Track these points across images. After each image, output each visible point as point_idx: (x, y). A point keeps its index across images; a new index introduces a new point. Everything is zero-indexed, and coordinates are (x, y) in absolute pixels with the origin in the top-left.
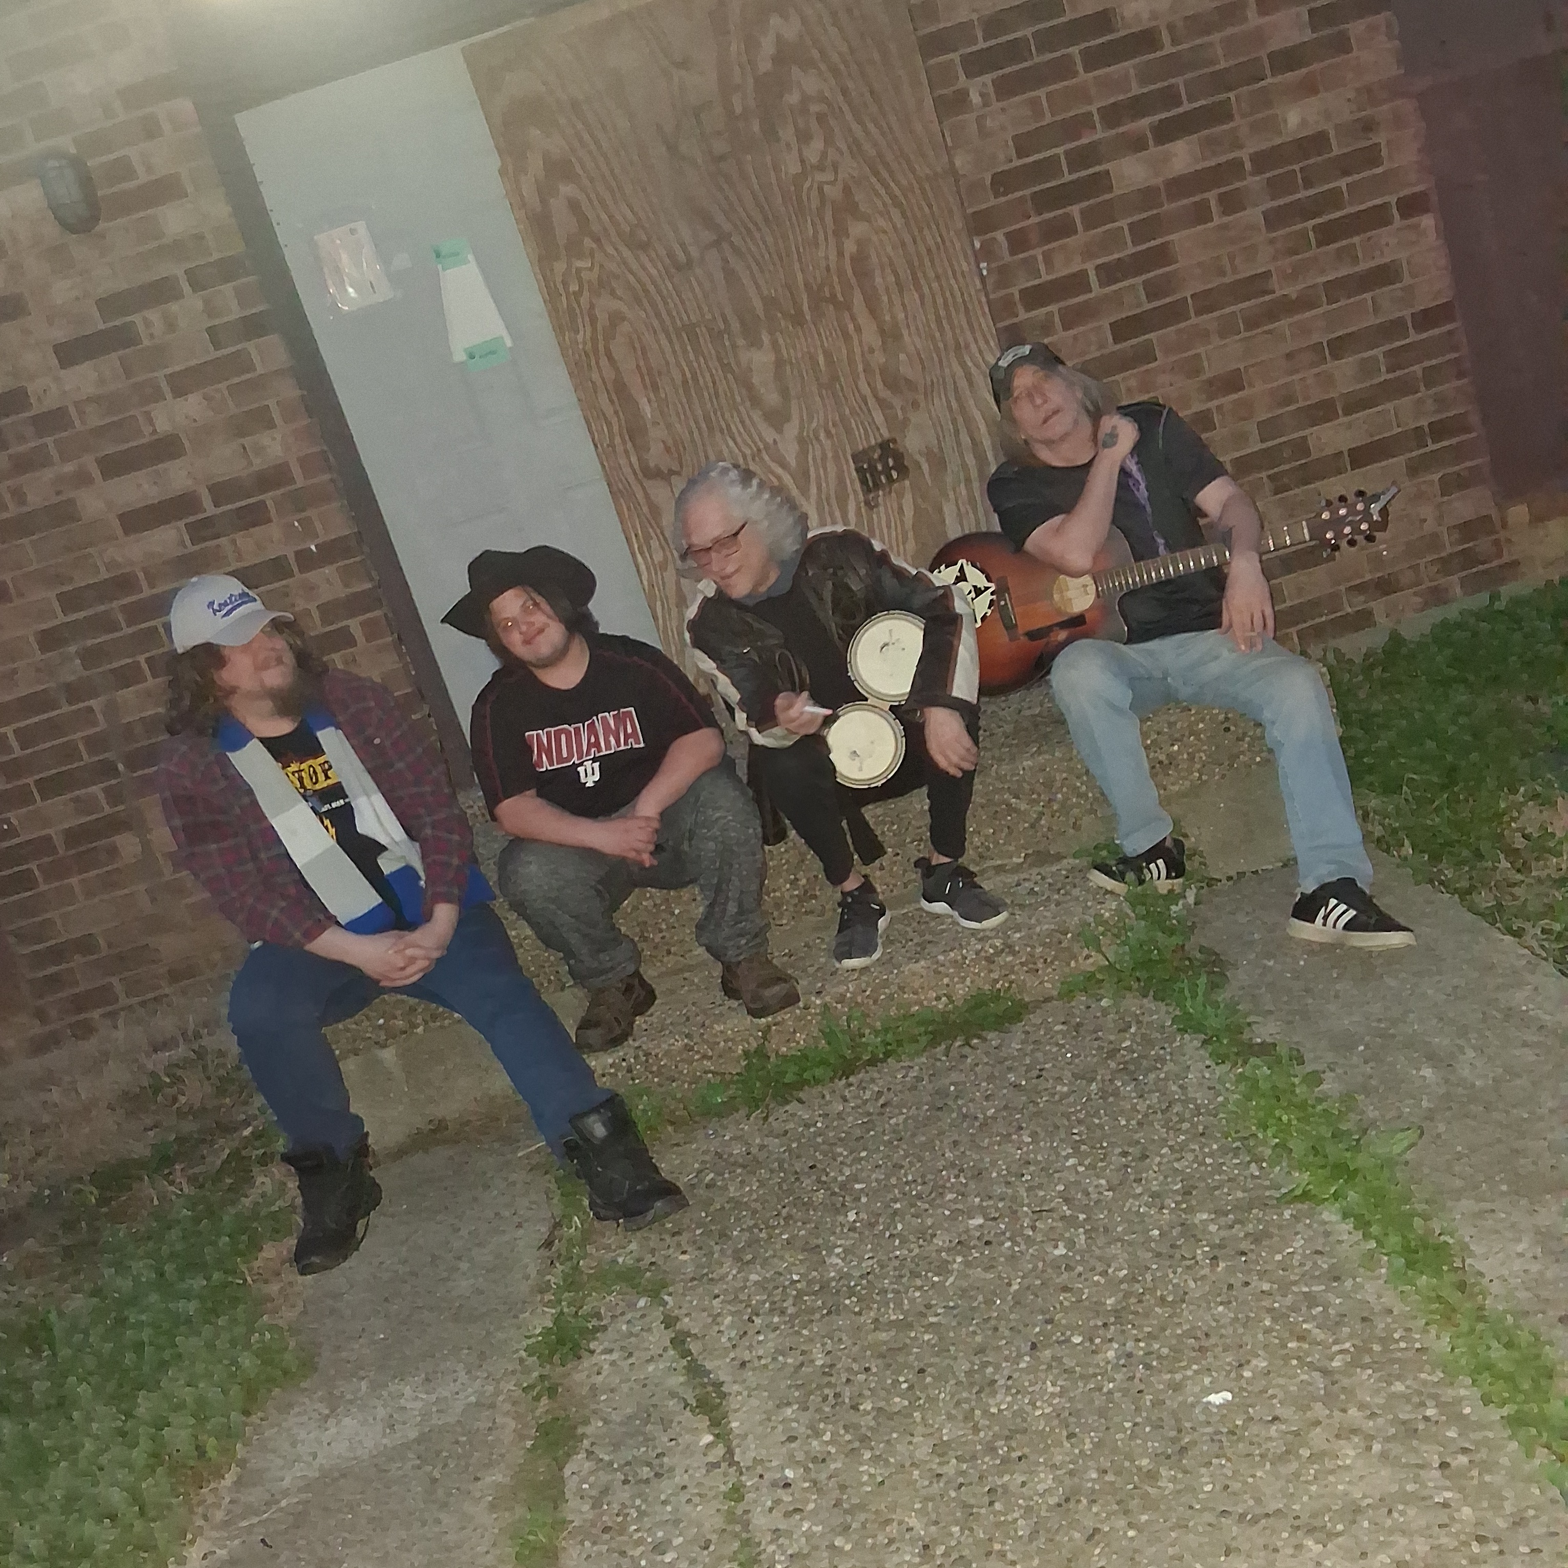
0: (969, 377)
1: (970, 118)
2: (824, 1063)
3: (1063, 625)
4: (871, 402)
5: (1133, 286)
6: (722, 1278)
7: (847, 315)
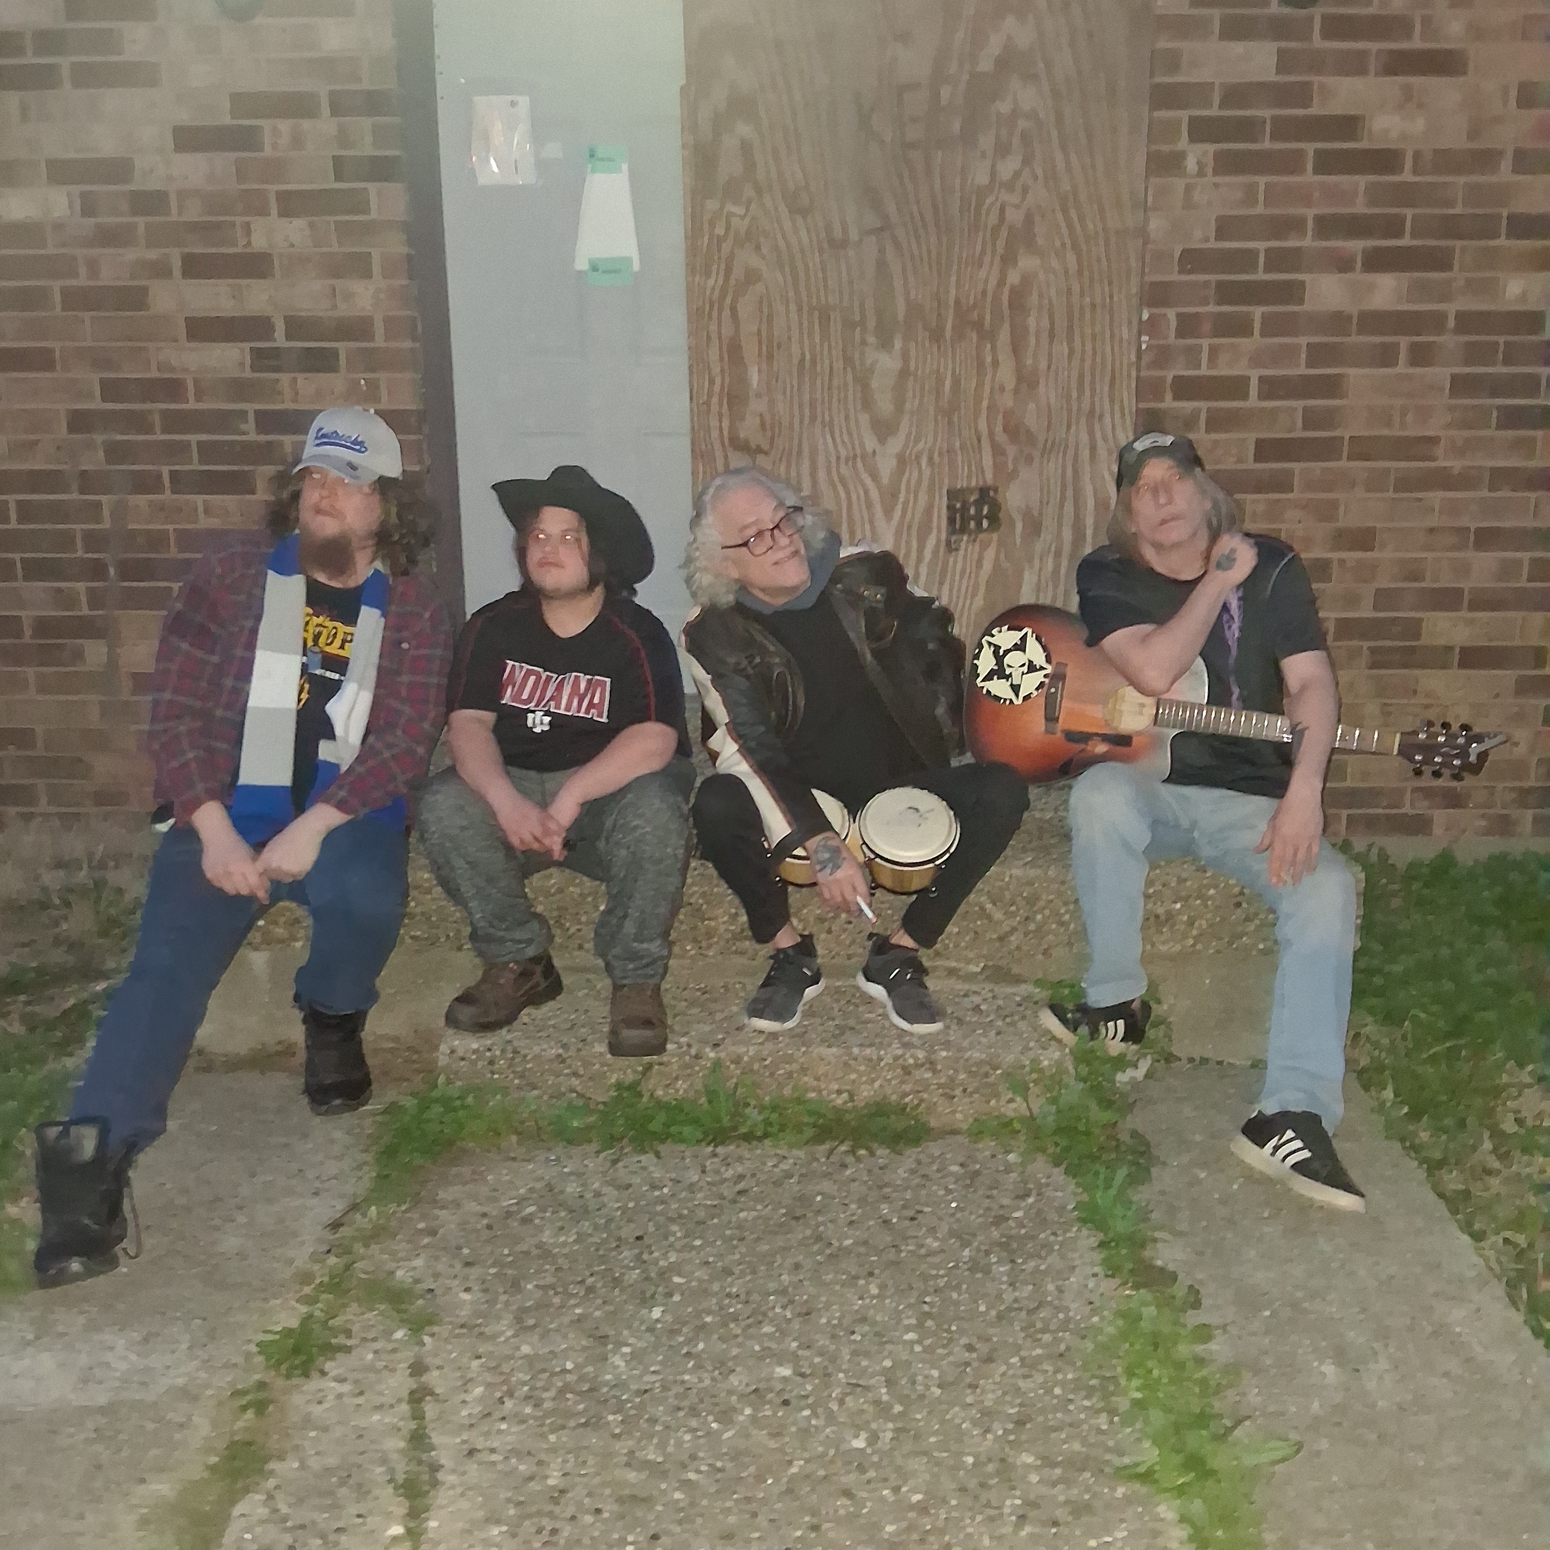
0: (1093, 448)
1: (1179, 184)
2: (696, 1122)
3: (1106, 738)
4: (986, 444)
5: (1292, 409)
6: (494, 1337)
7: (988, 348)
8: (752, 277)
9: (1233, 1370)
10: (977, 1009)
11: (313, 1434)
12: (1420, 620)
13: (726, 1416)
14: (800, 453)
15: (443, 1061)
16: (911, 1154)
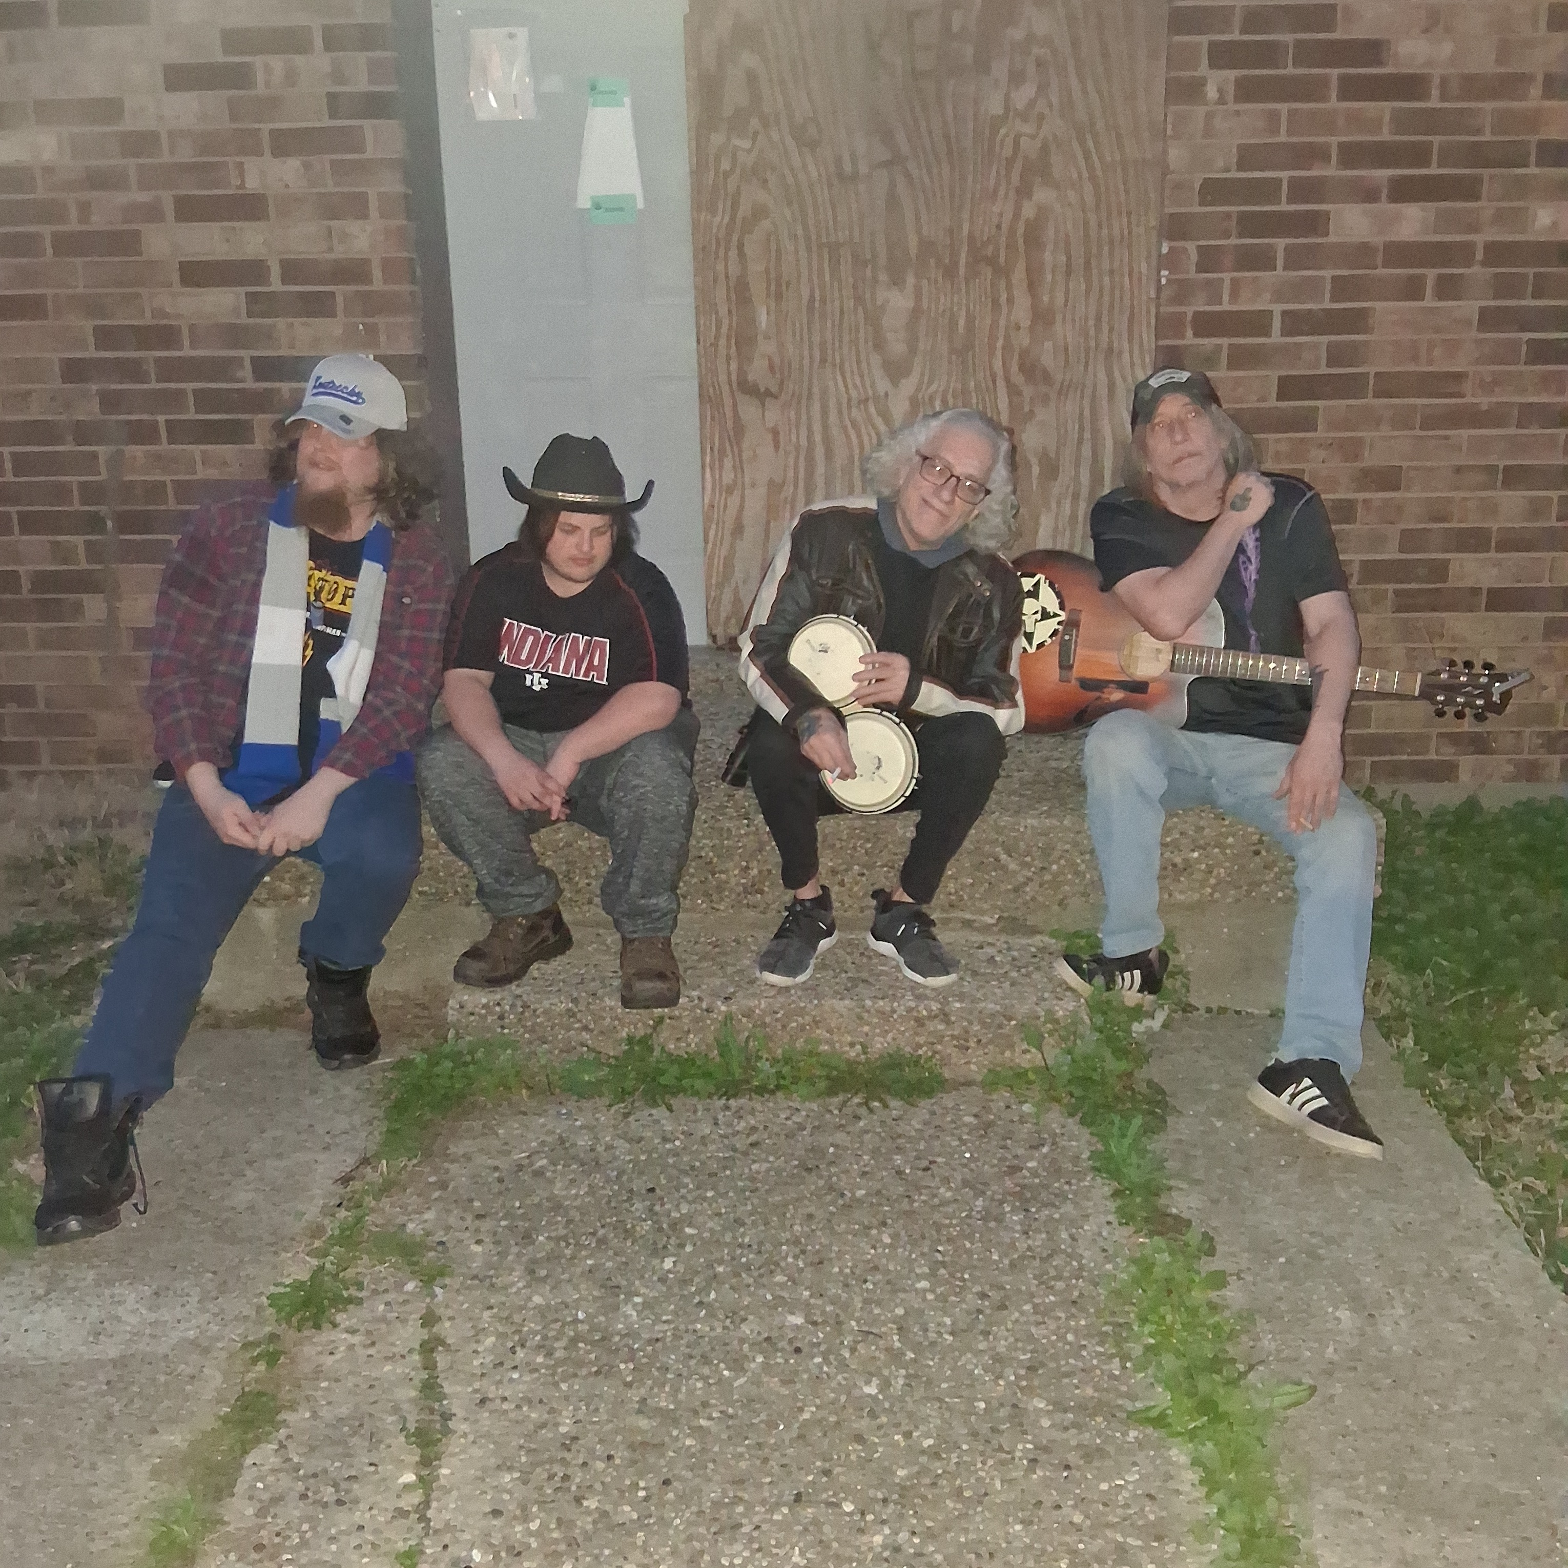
0: (1111, 386)
1: (1200, 111)
2: (708, 1075)
3: (1122, 685)
4: (1001, 383)
5: (1316, 346)
6: (505, 1288)
7: (1003, 284)
8: (760, 212)
9: (1247, 1317)
10: (991, 960)
11: (324, 1384)
12: (1448, 562)
13: (738, 1365)
14: (810, 396)
15: (452, 1015)
16: (925, 1104)
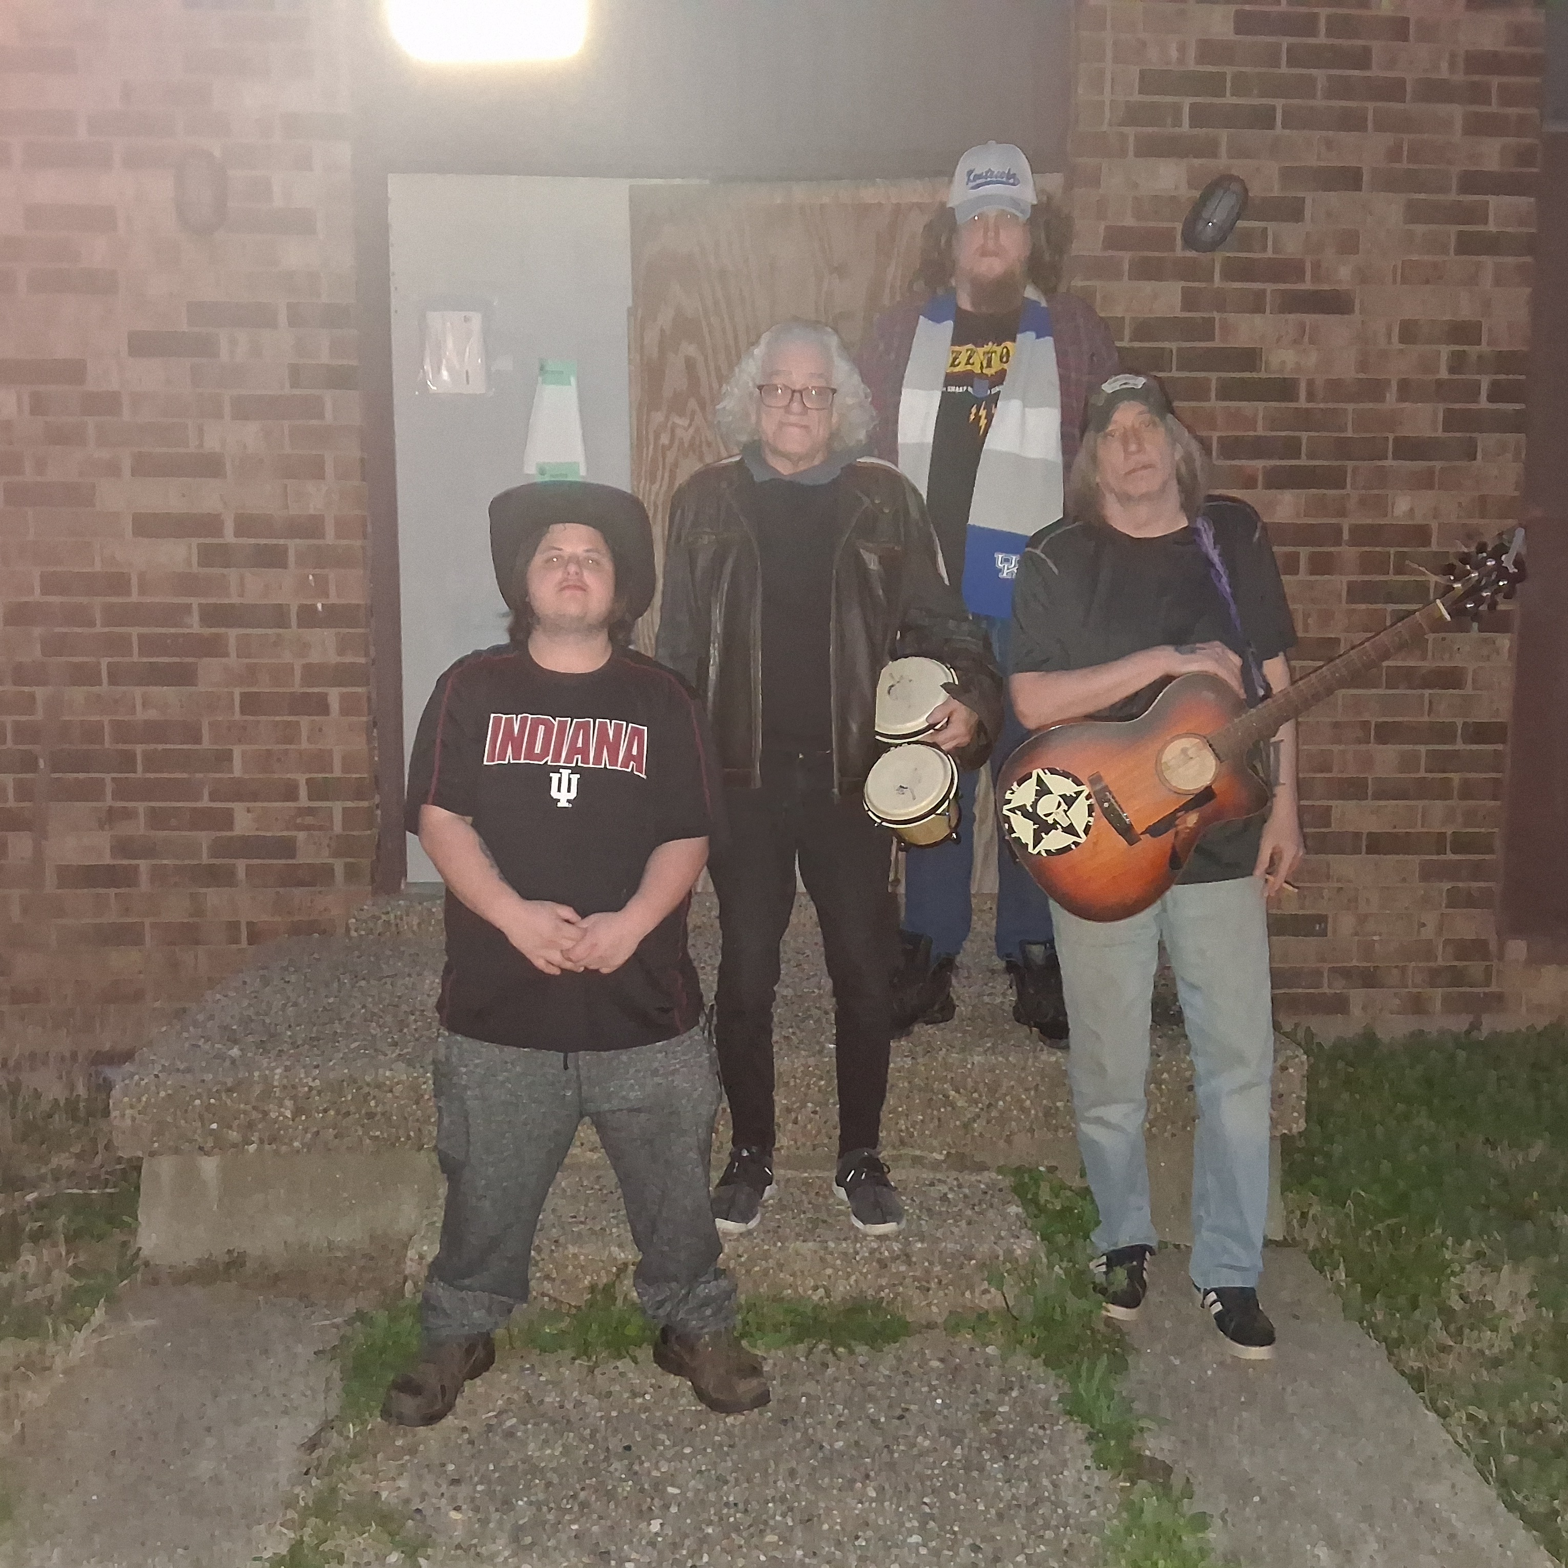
6: (492, 1557)
9: (1233, 1558)
10: (944, 1198)
12: (1329, 808)
15: (411, 1266)
16: (891, 1350)
